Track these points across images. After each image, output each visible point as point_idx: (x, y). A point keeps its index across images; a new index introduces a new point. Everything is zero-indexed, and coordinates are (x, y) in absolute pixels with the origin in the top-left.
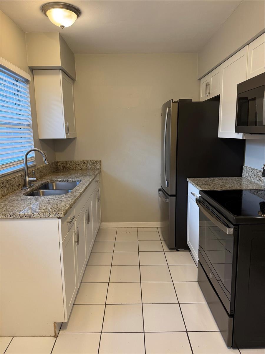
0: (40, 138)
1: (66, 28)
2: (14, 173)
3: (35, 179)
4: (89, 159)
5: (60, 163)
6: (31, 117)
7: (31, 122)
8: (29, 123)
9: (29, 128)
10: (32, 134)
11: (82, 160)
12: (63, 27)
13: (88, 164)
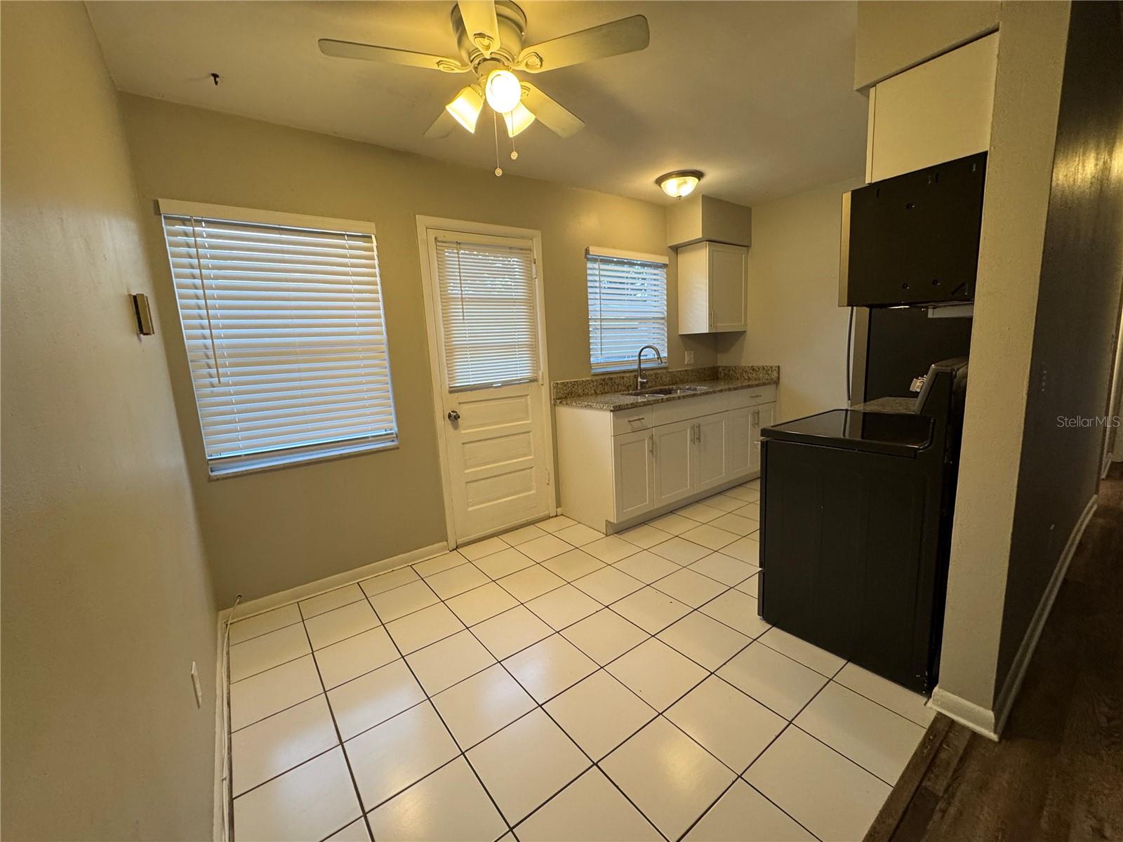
0: (680, 333)
1: (685, 197)
2: (624, 372)
3: (645, 381)
4: (760, 364)
5: (721, 369)
6: (666, 308)
7: (666, 313)
8: (663, 316)
9: (663, 321)
10: (666, 329)
11: (750, 365)
12: (680, 196)
13: (758, 371)
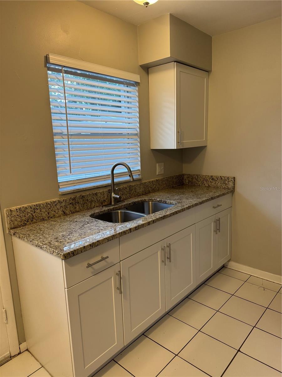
0: (152, 148)
3: (119, 195)
4: (219, 175)
6: (138, 125)
7: (138, 130)
9: (137, 137)
10: (139, 144)
11: (210, 175)
13: (217, 181)
